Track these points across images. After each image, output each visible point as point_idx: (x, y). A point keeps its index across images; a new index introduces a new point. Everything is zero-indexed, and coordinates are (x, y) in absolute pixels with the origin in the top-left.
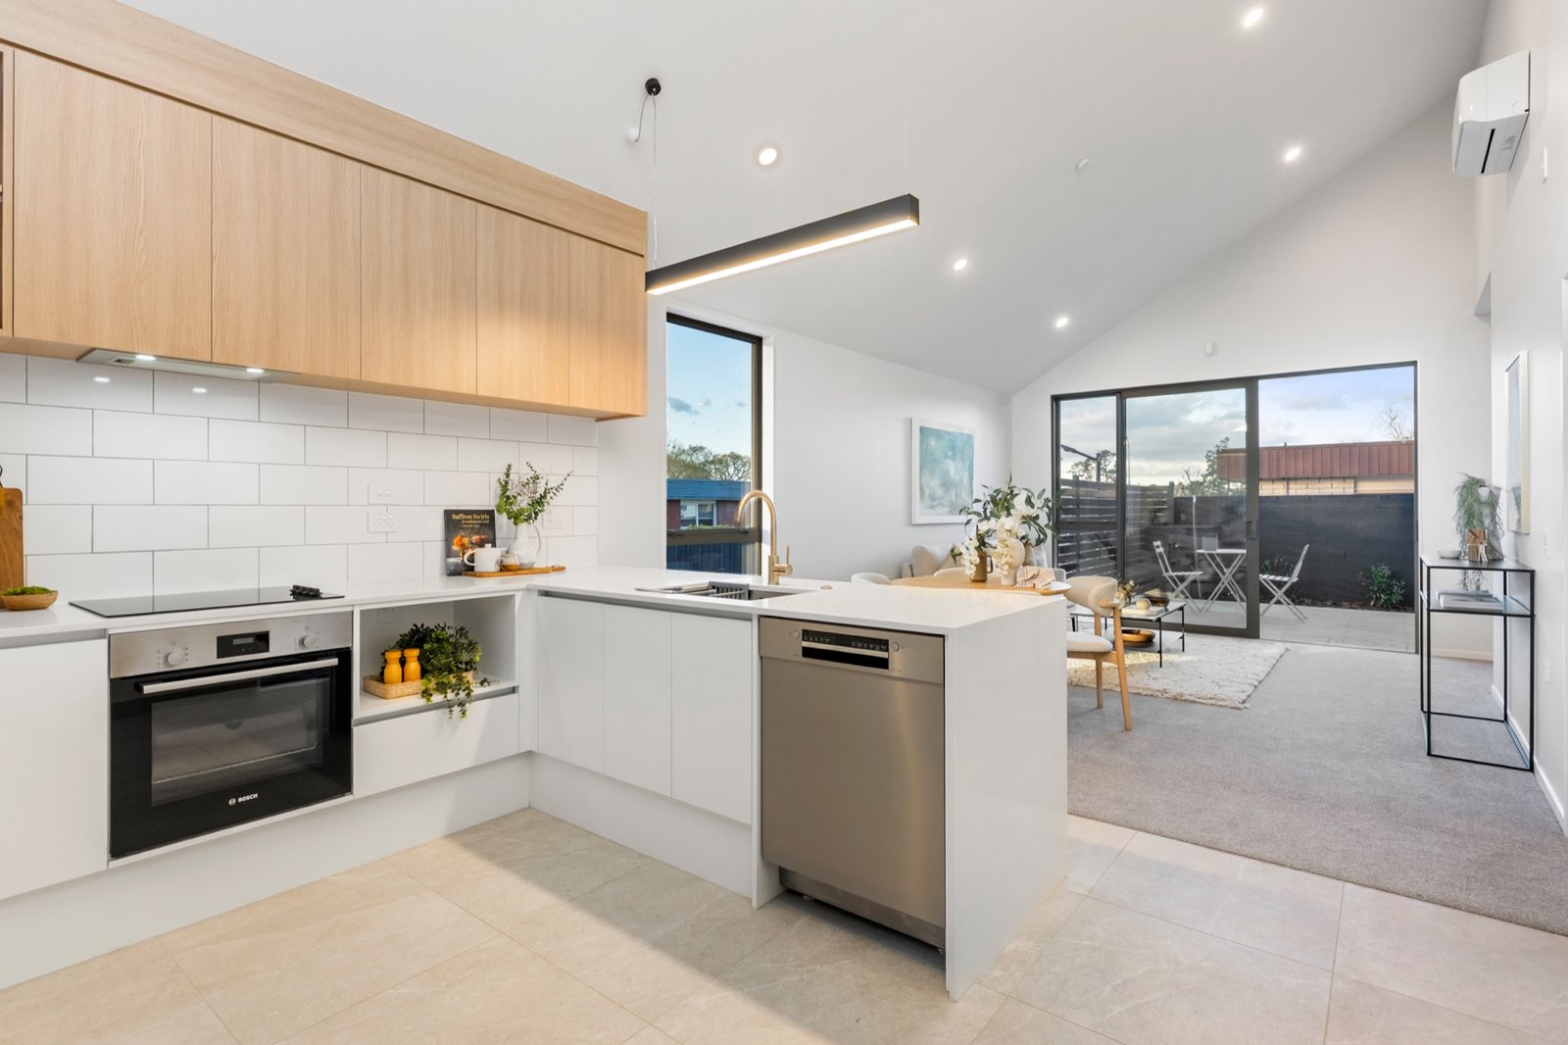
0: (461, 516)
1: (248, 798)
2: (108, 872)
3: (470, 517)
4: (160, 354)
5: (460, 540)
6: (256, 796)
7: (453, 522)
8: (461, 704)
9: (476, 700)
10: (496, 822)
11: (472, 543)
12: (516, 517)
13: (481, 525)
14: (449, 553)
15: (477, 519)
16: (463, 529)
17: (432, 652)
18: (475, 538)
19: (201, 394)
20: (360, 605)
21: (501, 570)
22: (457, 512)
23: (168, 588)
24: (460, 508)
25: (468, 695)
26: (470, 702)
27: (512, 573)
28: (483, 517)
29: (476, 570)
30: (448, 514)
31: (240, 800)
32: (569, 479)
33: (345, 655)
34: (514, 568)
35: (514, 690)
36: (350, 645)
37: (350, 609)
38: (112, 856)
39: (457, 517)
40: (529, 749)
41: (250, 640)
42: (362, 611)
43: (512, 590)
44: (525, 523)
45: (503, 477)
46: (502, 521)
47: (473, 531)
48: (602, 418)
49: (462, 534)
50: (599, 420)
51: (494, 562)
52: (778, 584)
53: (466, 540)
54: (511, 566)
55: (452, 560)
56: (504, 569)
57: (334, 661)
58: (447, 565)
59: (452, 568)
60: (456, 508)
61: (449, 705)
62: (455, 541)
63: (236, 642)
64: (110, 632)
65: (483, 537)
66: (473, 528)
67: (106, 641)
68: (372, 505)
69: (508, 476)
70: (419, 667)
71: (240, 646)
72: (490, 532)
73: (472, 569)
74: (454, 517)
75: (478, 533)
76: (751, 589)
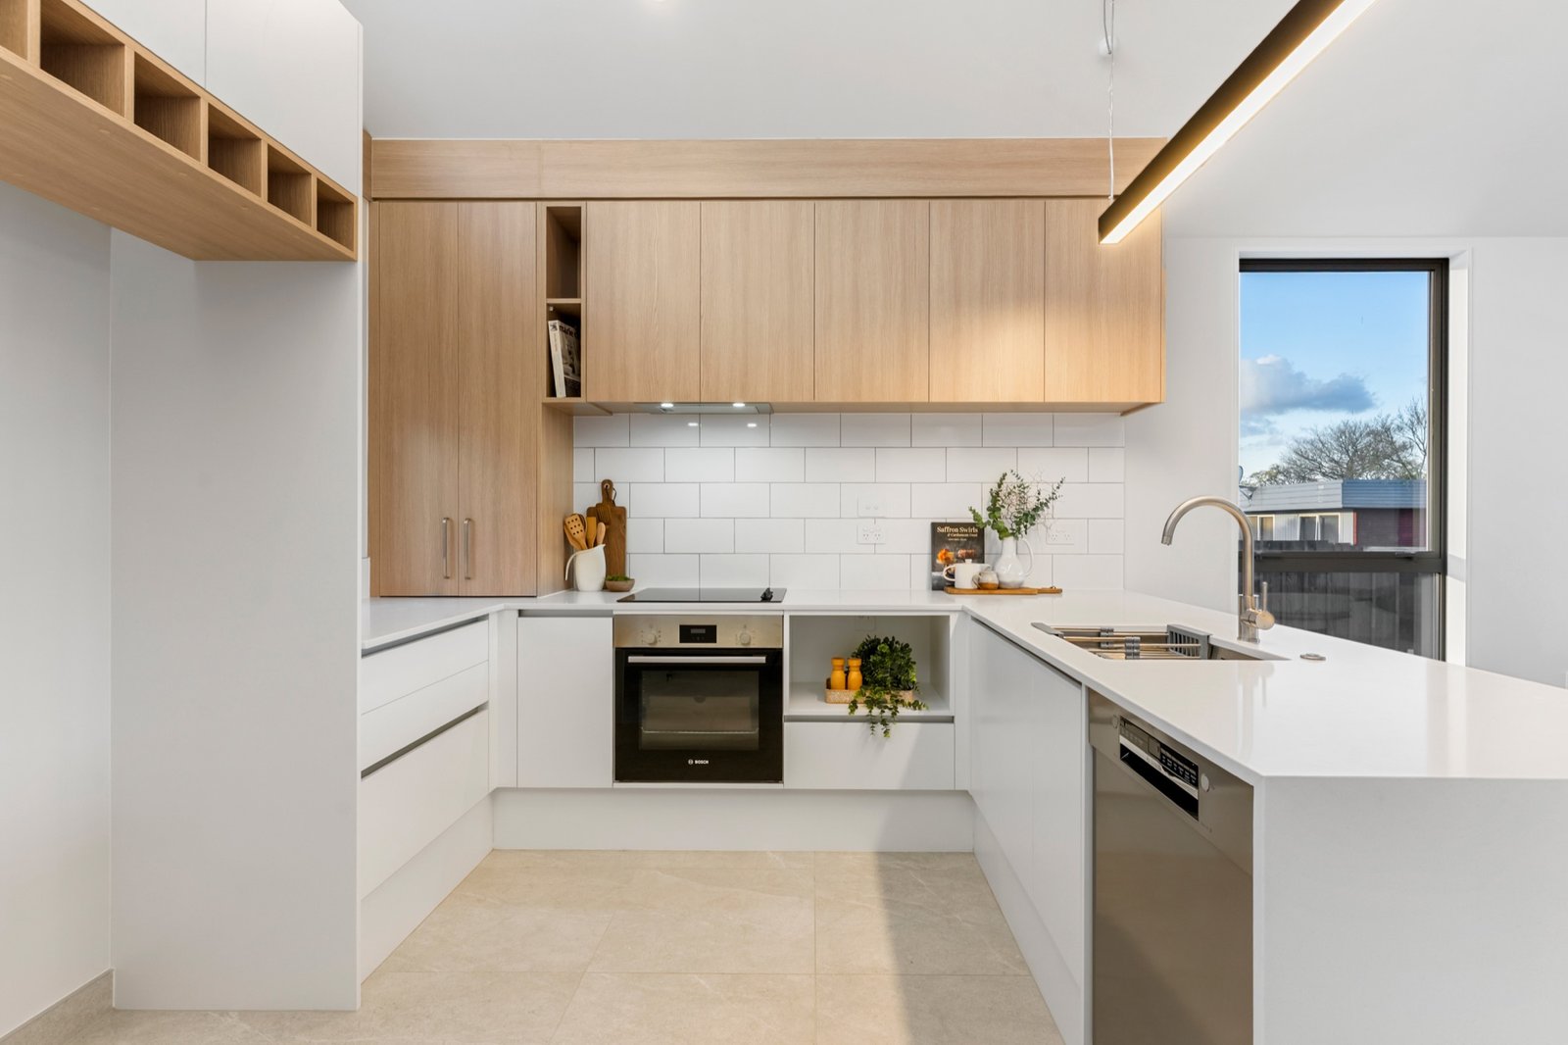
0: (947, 529)
1: (702, 762)
2: (612, 791)
3: (956, 530)
4: (677, 401)
5: (945, 554)
6: (707, 762)
7: (941, 536)
8: (884, 722)
9: (899, 721)
10: (928, 856)
11: (957, 558)
12: (1003, 533)
13: (969, 538)
14: (934, 567)
15: (964, 533)
16: (948, 542)
17: (875, 664)
18: (961, 552)
19: (753, 429)
20: (789, 610)
21: (979, 589)
22: (943, 525)
23: (710, 584)
24: (949, 521)
25: (894, 714)
26: (894, 721)
27: (987, 592)
28: (970, 530)
29: (956, 586)
30: (934, 526)
31: (696, 762)
32: (1063, 486)
33: (775, 655)
34: (989, 587)
35: (951, 720)
36: (781, 647)
37: (781, 613)
38: (616, 779)
39: (943, 530)
40: (966, 789)
41: (703, 631)
42: (791, 617)
43: (950, 611)
44: (1011, 538)
45: (995, 487)
46: (991, 534)
47: (959, 545)
48: (1128, 410)
49: (948, 547)
50: (1124, 413)
51: (970, 579)
52: (1254, 640)
53: (951, 554)
54: (987, 584)
55: (936, 574)
56: (982, 587)
57: (762, 659)
58: (933, 579)
59: (936, 582)
60: (944, 521)
61: (871, 721)
62: (939, 555)
63: (693, 631)
64: (615, 613)
65: (970, 551)
66: (959, 542)
67: (611, 619)
68: (861, 518)
69: (1000, 486)
70: (860, 677)
71: (696, 635)
72: (978, 548)
73: (952, 585)
74: (939, 530)
75: (964, 547)
76: (1212, 642)
